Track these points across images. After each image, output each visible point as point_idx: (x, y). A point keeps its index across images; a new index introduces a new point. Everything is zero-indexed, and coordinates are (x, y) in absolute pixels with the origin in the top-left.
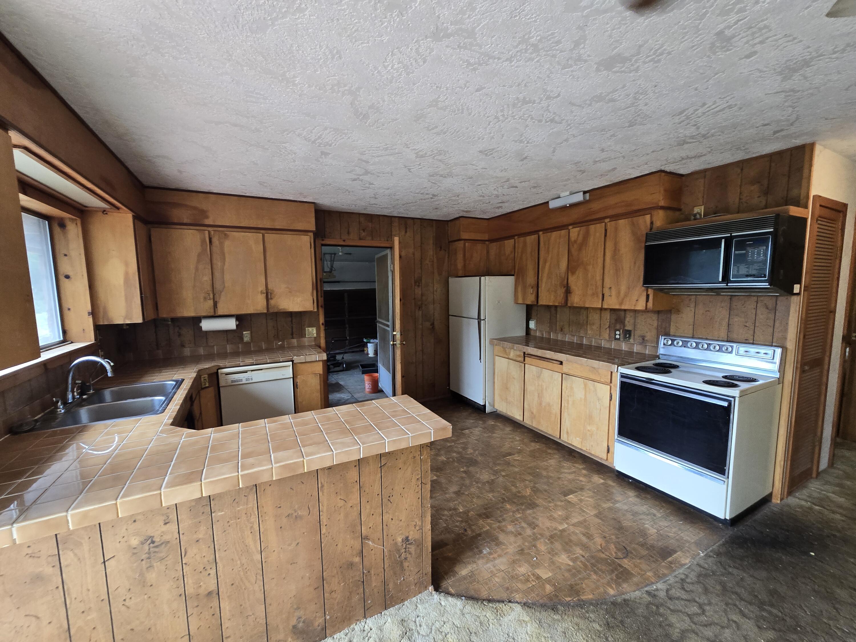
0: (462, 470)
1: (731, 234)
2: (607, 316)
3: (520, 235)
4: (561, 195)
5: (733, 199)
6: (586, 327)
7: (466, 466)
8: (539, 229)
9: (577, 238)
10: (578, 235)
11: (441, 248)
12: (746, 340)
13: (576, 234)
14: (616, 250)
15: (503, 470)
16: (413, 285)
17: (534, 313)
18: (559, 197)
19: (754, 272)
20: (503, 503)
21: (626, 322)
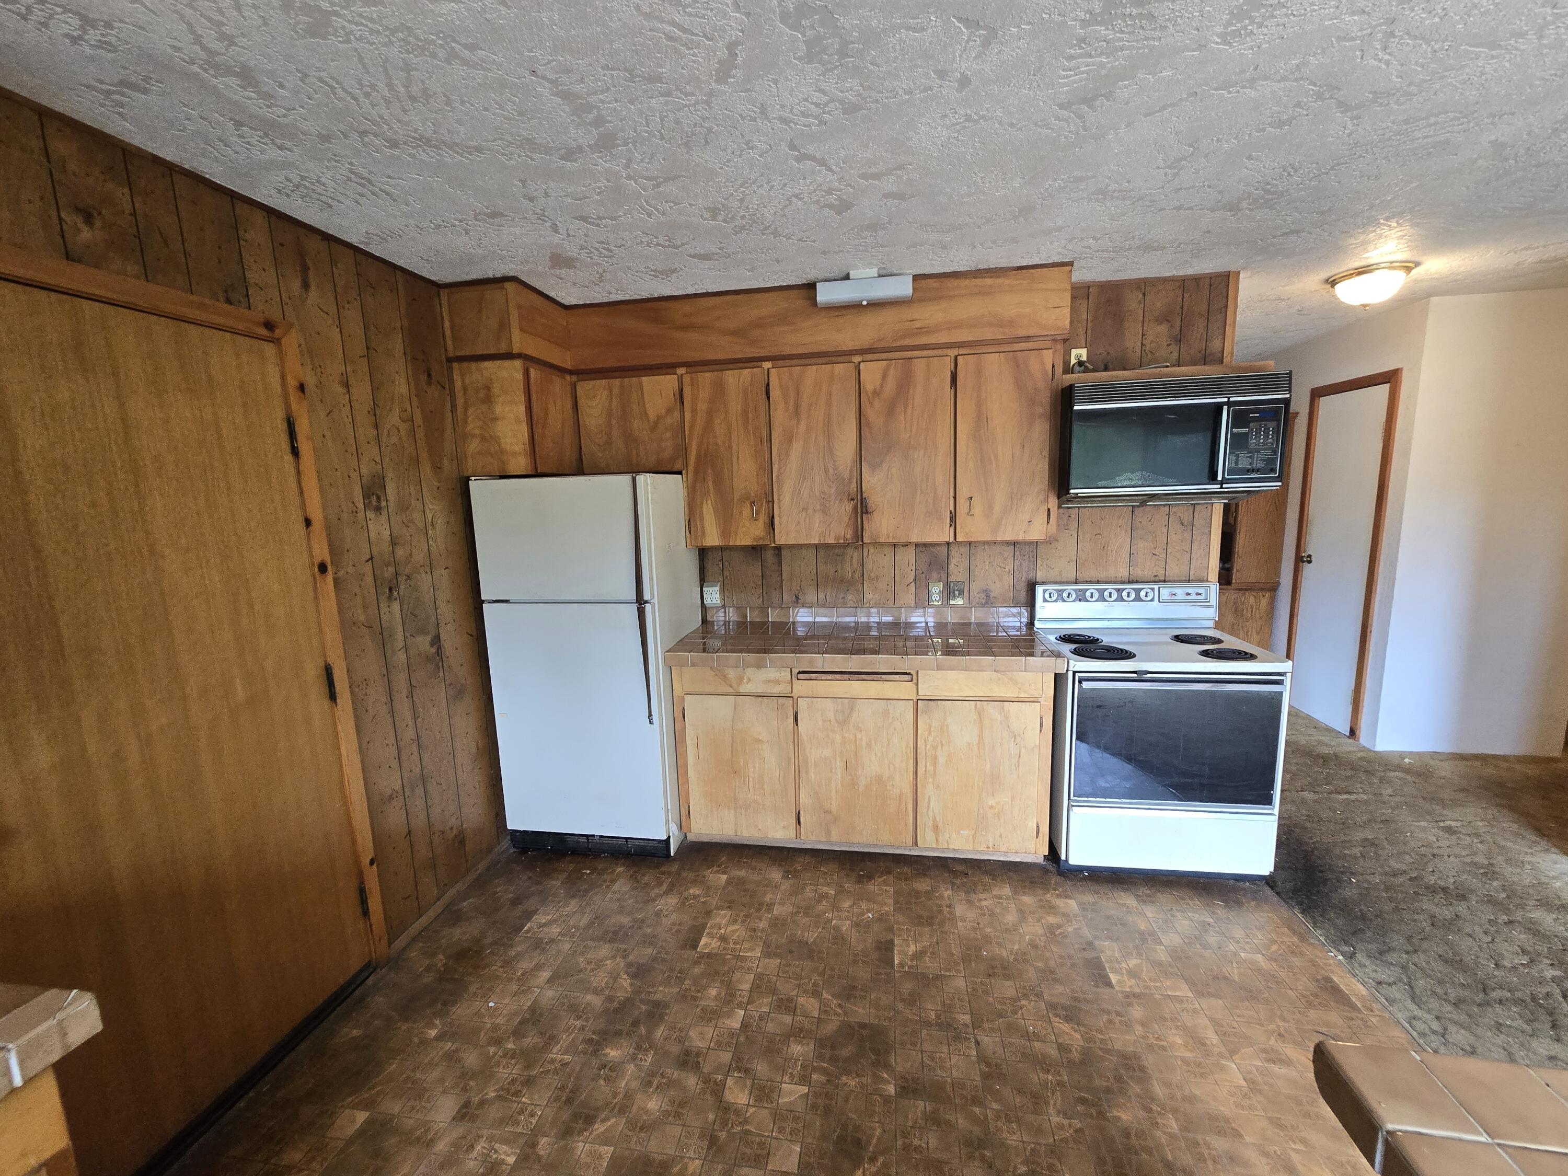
0: (433, 1033)
1: (1229, 398)
2: (908, 557)
3: (694, 365)
4: (853, 274)
5: (1132, 342)
6: (860, 587)
7: (435, 1015)
8: (764, 353)
9: (882, 386)
10: (884, 378)
11: (429, 375)
12: (1155, 576)
13: (878, 376)
14: (981, 419)
15: (539, 967)
16: (361, 506)
17: (711, 568)
18: (847, 277)
19: (1261, 465)
20: (595, 1053)
21: (952, 567)
